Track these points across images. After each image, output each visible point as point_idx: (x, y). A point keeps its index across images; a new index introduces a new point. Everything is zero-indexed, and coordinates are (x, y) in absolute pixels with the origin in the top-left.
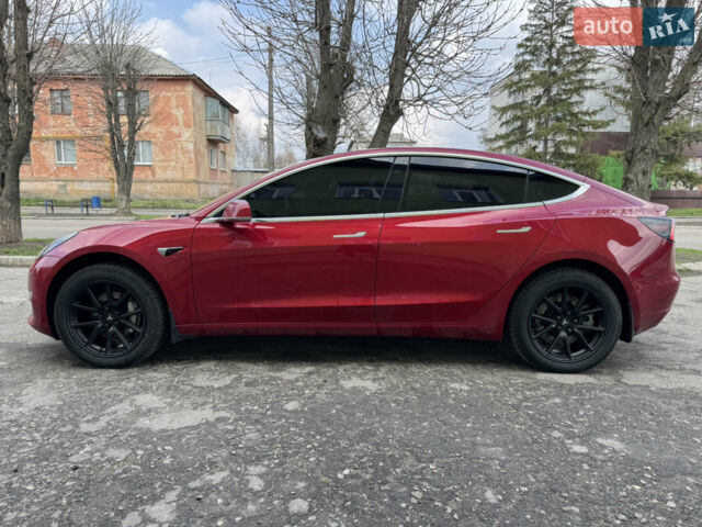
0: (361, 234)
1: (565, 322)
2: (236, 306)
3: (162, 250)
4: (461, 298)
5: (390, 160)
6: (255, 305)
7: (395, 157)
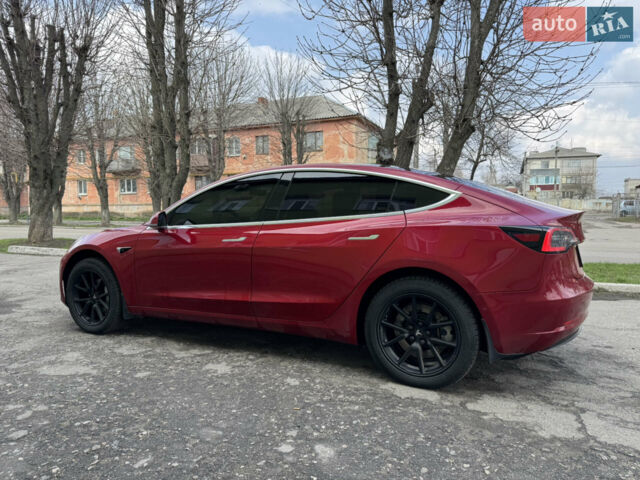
0: (242, 239)
1: (418, 333)
2: (161, 294)
3: (119, 248)
4: (318, 299)
5: (278, 176)
6: (173, 294)
7: (283, 173)
